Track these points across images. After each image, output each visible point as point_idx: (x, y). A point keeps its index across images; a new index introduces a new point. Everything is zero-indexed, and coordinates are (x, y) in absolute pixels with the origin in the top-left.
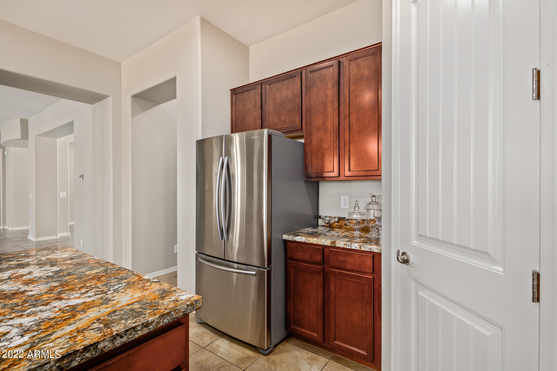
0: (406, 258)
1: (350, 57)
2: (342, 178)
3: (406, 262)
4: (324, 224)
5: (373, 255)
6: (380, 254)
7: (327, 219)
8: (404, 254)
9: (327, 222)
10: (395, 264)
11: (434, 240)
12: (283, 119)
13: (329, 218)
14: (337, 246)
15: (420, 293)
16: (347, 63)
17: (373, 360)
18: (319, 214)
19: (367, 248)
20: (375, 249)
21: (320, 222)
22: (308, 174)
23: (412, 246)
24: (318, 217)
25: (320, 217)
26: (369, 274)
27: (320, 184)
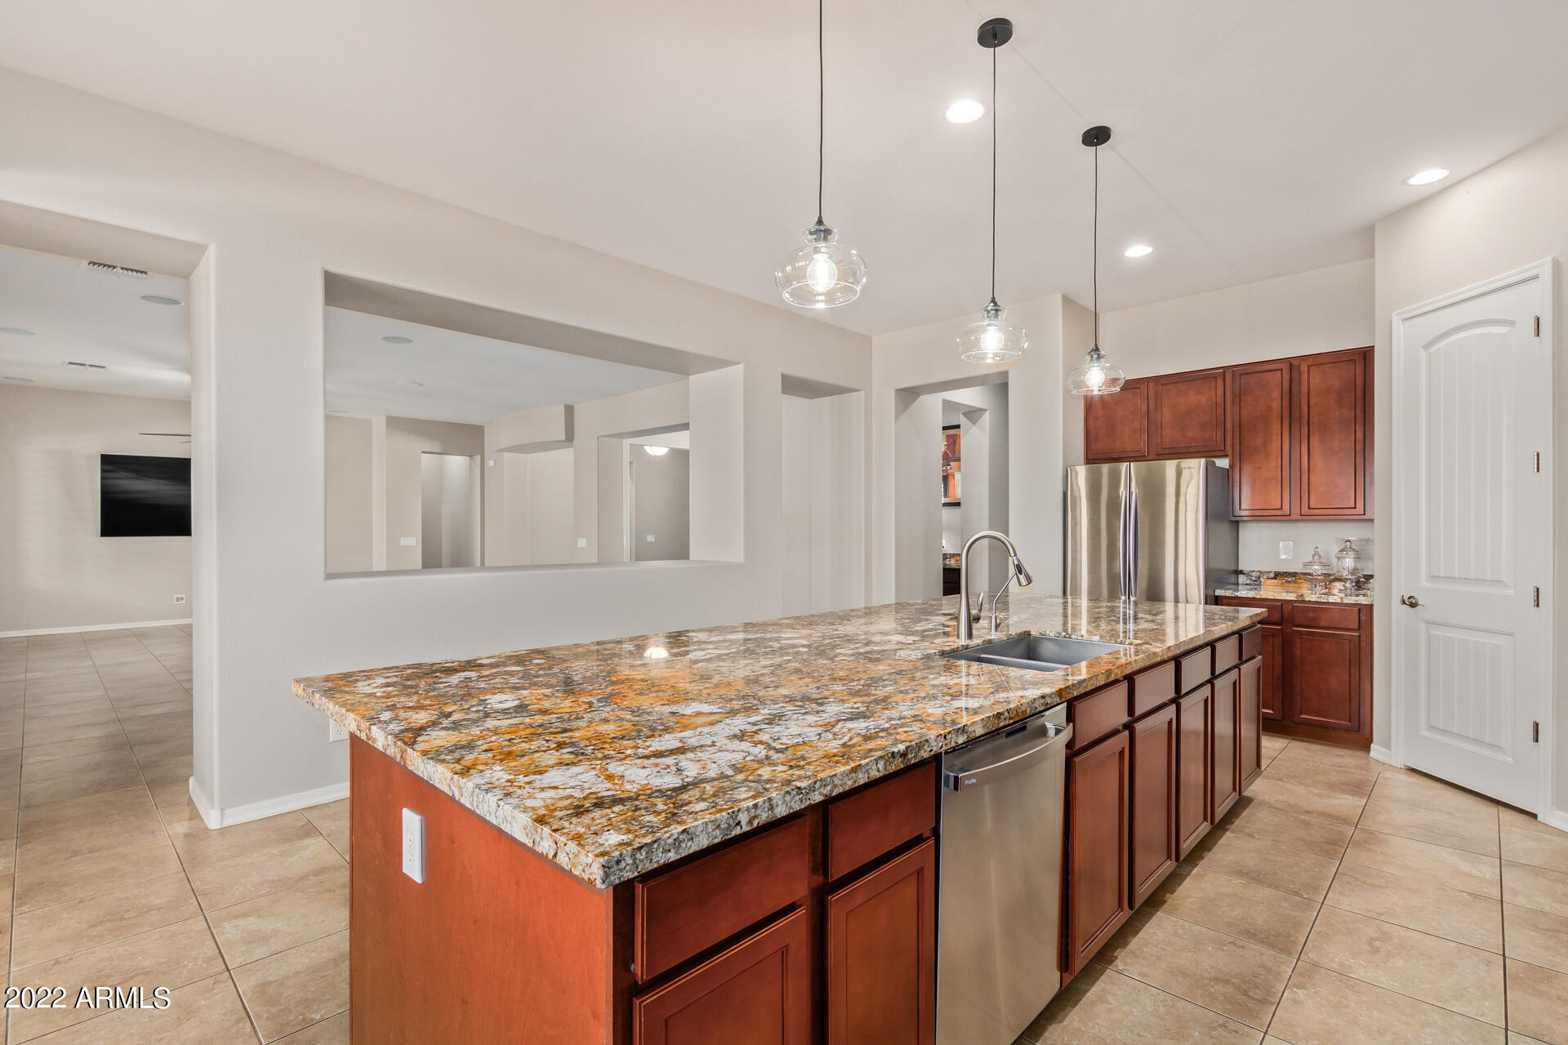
0: (1414, 601)
1: (1310, 362)
2: (1292, 517)
3: (1413, 605)
4: (1248, 582)
5: (1359, 610)
6: (1371, 606)
7: (1253, 574)
8: (1409, 598)
9: (1254, 579)
10: (1400, 612)
11: (1450, 579)
12: (1190, 434)
13: (1258, 573)
14: (1307, 599)
15: (1432, 632)
16: (1304, 369)
17: (1358, 730)
18: (1240, 569)
19: (1352, 600)
20: (1363, 600)
21: (1242, 579)
22: (1238, 512)
23: (1422, 589)
24: (1238, 572)
25: (1241, 572)
26: (1354, 630)
27: (1241, 525)
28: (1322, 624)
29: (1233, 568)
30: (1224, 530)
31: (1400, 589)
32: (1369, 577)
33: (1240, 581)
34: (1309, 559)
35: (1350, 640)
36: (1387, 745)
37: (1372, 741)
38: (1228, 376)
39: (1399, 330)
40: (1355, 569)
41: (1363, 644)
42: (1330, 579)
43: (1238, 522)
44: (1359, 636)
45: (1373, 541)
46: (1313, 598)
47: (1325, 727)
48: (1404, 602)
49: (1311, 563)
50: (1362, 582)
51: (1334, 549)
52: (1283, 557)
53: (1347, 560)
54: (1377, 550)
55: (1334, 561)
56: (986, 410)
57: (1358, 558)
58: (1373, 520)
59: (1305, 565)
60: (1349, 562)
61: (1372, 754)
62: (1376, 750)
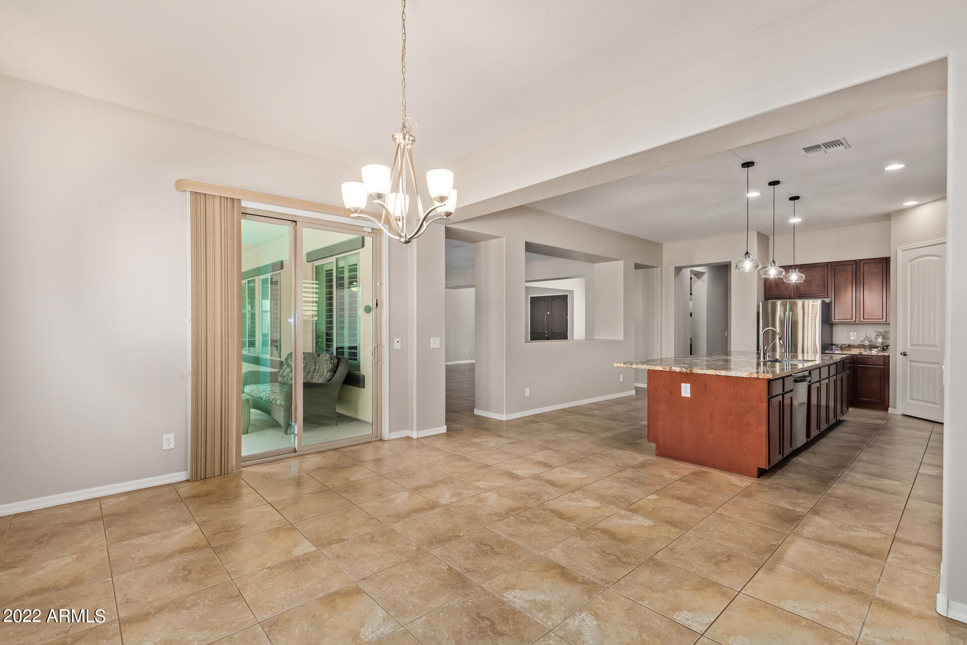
1: (864, 262)
2: (856, 322)
3: (905, 355)
4: (837, 348)
5: (884, 358)
6: (889, 356)
7: (839, 345)
8: (904, 352)
9: (839, 347)
10: (900, 358)
11: (918, 345)
13: (841, 345)
14: (863, 354)
15: (912, 364)
16: (862, 264)
17: (884, 403)
18: (833, 343)
19: (881, 354)
20: (886, 354)
21: (834, 347)
22: (833, 320)
23: (908, 349)
24: (832, 345)
25: (834, 345)
26: (882, 365)
27: (833, 325)
28: (870, 363)
29: (831, 343)
30: (827, 327)
31: (900, 349)
32: (887, 346)
33: (833, 348)
34: (864, 339)
35: (880, 369)
36: (895, 407)
37: (889, 407)
38: (829, 266)
39: (900, 254)
40: (882, 343)
41: (886, 370)
42: (872, 347)
43: (832, 324)
44: (884, 368)
45: (890, 332)
46: (866, 353)
47: (870, 402)
48: (901, 354)
49: (864, 340)
50: (885, 348)
51: (873, 335)
52: (852, 338)
53: (879, 339)
54: (891, 336)
55: (874, 339)
56: (704, 273)
57: (884, 338)
58: (889, 324)
59: (862, 341)
60: (880, 340)
61: (889, 411)
62: (891, 410)
